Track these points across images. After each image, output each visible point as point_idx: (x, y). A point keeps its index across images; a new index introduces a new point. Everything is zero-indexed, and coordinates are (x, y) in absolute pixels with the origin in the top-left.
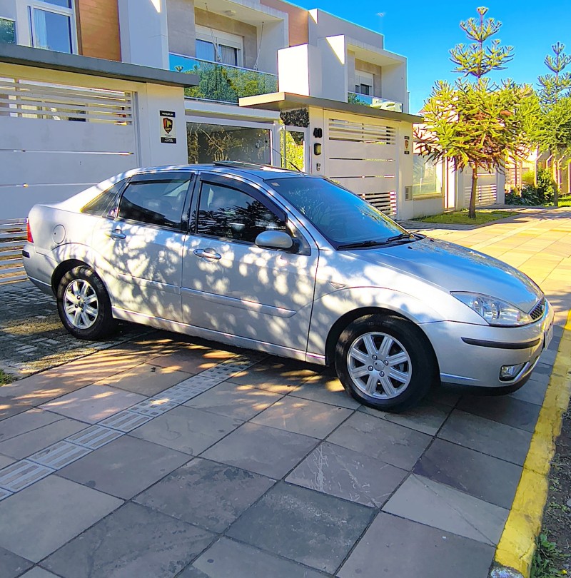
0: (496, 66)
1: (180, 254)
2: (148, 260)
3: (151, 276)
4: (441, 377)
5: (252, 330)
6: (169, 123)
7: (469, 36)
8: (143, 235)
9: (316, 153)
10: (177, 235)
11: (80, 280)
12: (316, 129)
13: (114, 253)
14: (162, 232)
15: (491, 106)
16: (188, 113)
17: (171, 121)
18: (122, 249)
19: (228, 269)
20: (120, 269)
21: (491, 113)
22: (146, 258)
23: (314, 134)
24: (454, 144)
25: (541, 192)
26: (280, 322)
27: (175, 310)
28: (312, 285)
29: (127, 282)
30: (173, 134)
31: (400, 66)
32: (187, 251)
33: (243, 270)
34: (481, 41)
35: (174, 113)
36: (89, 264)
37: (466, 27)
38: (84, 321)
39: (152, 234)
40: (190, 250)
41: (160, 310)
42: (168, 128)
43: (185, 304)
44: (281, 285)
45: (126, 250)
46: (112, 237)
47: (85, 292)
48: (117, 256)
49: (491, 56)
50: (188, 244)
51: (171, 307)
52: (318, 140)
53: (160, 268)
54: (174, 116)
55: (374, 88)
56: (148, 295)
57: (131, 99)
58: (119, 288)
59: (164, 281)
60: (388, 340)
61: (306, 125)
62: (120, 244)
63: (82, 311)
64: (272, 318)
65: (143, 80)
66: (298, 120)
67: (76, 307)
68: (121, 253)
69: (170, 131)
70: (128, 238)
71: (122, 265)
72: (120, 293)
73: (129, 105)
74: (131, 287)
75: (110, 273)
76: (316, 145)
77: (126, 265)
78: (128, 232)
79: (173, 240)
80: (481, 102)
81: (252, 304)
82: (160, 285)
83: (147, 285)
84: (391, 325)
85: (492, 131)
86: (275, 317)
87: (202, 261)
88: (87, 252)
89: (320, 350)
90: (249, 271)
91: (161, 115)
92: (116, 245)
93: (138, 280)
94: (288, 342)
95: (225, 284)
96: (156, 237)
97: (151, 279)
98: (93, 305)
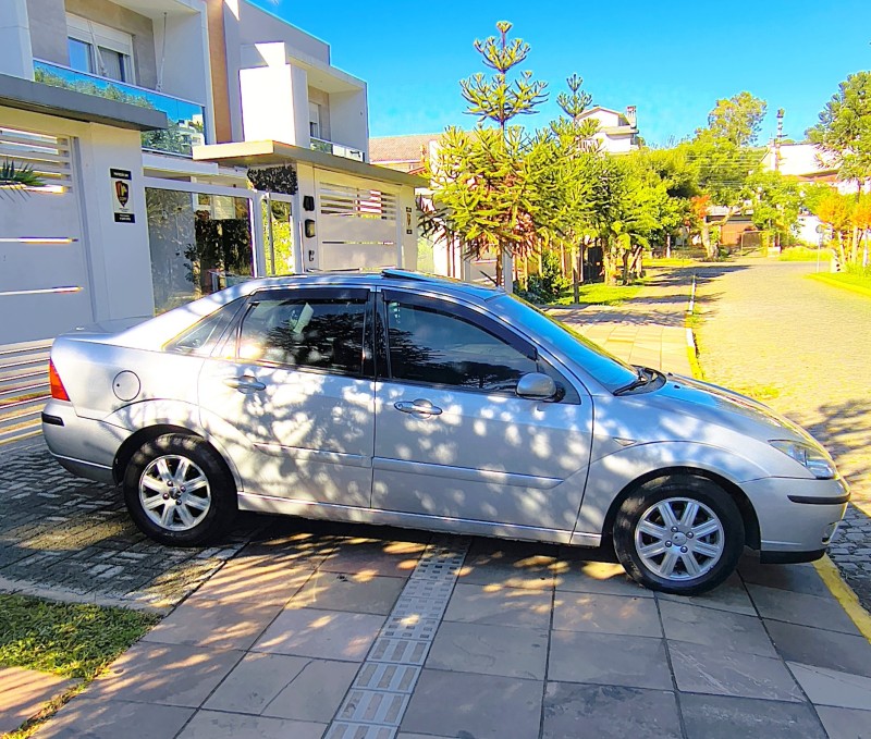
0: (525, 109)
1: (371, 409)
2: (312, 421)
3: (318, 443)
4: (762, 546)
5: (491, 510)
6: (123, 188)
7: (488, 62)
8: (299, 383)
9: (308, 235)
10: (360, 382)
11: (173, 456)
12: (306, 197)
13: (245, 411)
14: (332, 379)
15: (526, 166)
16: (148, 173)
17: (126, 186)
18: (262, 406)
19: (455, 427)
20: (257, 434)
21: (527, 177)
22: (309, 418)
23: (305, 206)
24: (478, 220)
25: (547, 283)
26: (538, 495)
27: (359, 491)
28: (587, 444)
29: (272, 455)
30: (130, 208)
31: (358, 94)
32: (384, 405)
33: (480, 428)
34: (504, 71)
35: (129, 173)
36: (196, 430)
37: (482, 49)
38: (182, 518)
39: (315, 382)
40: (389, 404)
41: (330, 493)
42: (123, 198)
43: (378, 480)
44: (541, 447)
45: (268, 408)
46: (239, 388)
47: (184, 474)
48: (252, 417)
49: (519, 93)
50: (384, 395)
51: (353, 487)
52: (310, 215)
53: (335, 431)
54: (129, 178)
55: (321, 126)
56: (310, 472)
57: (67, 148)
58: (254, 464)
59: (342, 450)
60: (693, 506)
61: (292, 191)
62: (257, 398)
63: (177, 504)
64: (525, 491)
65: (84, 118)
66: (278, 183)
67: (165, 498)
68: (260, 412)
69: (125, 202)
70: (270, 389)
71: (262, 430)
72: (257, 472)
73: (65, 160)
74: (278, 461)
75: (237, 443)
76: (308, 222)
77: (270, 429)
78: (268, 380)
79: (355, 390)
80: (511, 160)
81: (495, 474)
82: (333, 456)
83: (310, 458)
84: (697, 487)
85: (525, 202)
86: (530, 490)
87: (410, 418)
88: (190, 413)
89: (596, 528)
90: (488, 429)
91: (113, 176)
92: (250, 399)
93: (293, 451)
94: (547, 521)
95: (451, 450)
96: (323, 386)
97: (317, 447)
98: (201, 493)
